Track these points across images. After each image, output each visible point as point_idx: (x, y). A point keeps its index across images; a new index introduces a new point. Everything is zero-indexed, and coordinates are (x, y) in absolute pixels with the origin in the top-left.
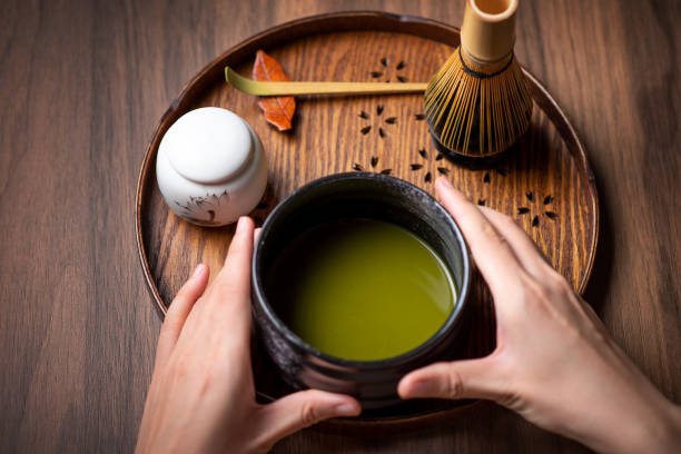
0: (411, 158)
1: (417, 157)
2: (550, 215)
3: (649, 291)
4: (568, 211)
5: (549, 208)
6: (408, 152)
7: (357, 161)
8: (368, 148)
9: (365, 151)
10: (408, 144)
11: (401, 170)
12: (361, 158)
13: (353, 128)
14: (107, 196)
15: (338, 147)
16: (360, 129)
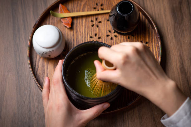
0: (106, 33)
1: (108, 33)
3: (177, 68)
4: (152, 46)
5: (147, 45)
6: (105, 31)
7: (91, 35)
8: (94, 31)
10: (105, 29)
11: (104, 37)
12: (92, 34)
13: (89, 25)
14: (19, 50)
15: (85, 31)
16: (91, 25)
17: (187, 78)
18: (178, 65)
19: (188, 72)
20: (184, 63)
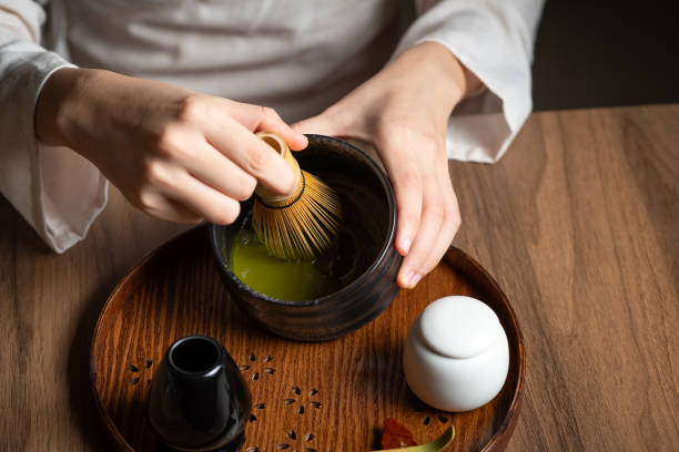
0: (265, 414)
1: (259, 415)
2: (135, 370)
5: (135, 375)
6: (268, 419)
7: (318, 411)
8: (306, 422)
9: (310, 420)
10: (267, 427)
11: (275, 404)
12: (314, 413)
13: (322, 439)
14: (550, 390)
15: (337, 423)
16: (315, 439)
17: (17, 314)
18: (35, 348)
19: (8, 328)
20: (16, 351)
